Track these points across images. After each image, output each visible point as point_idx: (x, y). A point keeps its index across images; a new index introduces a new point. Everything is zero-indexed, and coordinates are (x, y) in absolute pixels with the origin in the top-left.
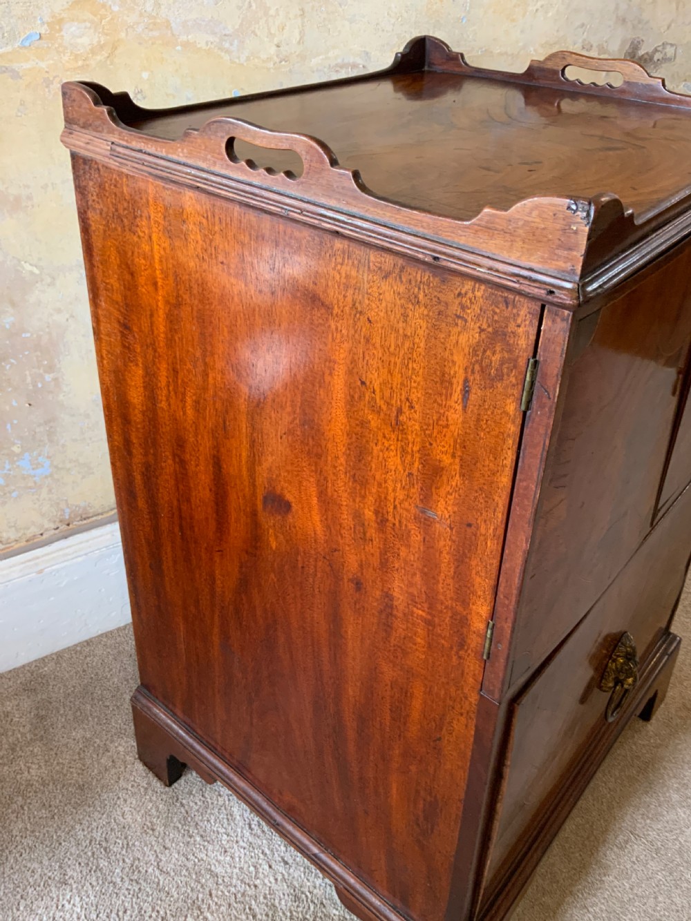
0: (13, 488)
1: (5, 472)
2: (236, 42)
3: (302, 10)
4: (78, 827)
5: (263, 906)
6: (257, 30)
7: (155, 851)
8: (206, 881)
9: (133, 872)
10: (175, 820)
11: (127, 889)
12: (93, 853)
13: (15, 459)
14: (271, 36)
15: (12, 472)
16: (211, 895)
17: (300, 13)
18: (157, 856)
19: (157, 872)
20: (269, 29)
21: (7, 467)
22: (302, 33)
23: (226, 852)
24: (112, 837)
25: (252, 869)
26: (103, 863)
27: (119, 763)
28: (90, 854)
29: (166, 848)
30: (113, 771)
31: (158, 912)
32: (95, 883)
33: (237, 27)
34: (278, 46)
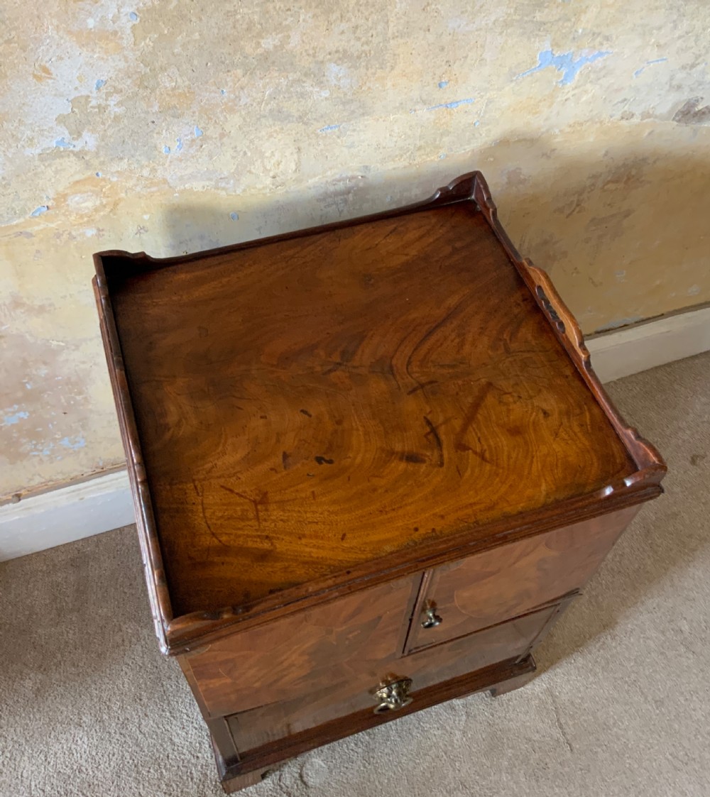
0: (57, 455)
2: (232, 182)
3: (299, 148)
4: (93, 686)
5: (199, 773)
6: (252, 169)
7: (139, 716)
8: (167, 746)
9: (123, 728)
10: (156, 696)
11: (117, 740)
12: (100, 708)
15: (55, 448)
16: (168, 757)
17: (296, 150)
18: (140, 720)
19: (138, 732)
23: (184, 728)
24: (113, 700)
25: (198, 745)
26: (105, 717)
27: (126, 642)
28: (98, 708)
29: (146, 715)
30: (122, 648)
31: (133, 760)
32: (98, 730)
33: (232, 171)
34: (274, 177)
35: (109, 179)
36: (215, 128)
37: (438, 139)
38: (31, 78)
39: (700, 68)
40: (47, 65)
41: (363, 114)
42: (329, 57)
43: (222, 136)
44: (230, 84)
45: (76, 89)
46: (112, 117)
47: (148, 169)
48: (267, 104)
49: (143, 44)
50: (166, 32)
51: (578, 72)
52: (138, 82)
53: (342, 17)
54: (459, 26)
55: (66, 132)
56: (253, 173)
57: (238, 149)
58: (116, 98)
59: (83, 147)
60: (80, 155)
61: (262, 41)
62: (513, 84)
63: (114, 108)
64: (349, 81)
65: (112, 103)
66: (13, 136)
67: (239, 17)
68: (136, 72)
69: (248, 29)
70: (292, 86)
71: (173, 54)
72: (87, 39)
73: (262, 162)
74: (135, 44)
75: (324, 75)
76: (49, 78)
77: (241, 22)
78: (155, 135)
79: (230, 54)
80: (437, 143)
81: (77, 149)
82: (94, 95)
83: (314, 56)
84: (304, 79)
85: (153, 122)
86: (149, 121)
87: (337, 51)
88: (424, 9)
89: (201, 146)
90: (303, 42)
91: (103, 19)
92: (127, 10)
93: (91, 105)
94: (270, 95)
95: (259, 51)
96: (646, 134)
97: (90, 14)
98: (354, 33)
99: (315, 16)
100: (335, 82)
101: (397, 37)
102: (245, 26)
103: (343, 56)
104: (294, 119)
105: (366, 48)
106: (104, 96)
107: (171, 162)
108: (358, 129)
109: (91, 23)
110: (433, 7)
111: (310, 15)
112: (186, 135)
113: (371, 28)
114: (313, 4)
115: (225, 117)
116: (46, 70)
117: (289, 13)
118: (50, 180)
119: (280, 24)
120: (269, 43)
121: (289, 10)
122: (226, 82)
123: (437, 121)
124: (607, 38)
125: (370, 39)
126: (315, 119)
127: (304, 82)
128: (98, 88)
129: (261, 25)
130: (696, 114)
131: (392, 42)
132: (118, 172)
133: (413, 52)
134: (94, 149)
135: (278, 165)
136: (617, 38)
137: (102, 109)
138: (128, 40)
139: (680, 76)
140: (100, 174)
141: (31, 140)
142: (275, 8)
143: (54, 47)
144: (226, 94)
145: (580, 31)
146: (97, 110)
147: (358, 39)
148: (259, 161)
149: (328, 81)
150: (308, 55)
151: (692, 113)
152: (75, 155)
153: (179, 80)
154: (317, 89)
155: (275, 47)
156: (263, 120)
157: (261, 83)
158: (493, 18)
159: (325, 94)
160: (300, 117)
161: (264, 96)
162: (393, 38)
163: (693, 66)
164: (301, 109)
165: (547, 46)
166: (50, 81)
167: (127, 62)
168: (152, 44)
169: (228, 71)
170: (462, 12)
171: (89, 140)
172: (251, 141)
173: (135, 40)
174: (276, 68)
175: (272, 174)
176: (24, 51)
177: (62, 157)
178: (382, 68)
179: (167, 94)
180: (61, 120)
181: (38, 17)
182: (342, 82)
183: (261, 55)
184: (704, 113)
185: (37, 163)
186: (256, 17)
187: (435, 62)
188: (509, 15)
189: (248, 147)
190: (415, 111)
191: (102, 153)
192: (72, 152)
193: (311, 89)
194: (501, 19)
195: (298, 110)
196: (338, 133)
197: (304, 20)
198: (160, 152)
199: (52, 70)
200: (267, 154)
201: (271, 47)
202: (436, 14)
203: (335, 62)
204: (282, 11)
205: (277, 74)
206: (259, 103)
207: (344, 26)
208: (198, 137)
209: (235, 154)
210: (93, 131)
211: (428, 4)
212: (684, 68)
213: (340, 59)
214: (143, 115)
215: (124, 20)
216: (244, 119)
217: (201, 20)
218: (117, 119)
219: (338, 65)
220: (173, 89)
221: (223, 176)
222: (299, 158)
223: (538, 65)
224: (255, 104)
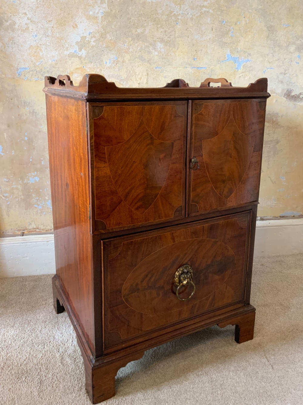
0: (44, 211)
1: (42, 205)
2: (125, 82)
3: (148, 74)
6: (132, 79)
13: (46, 201)
14: (136, 80)
15: (44, 205)
17: (147, 74)
20: (136, 79)
21: (43, 203)
22: (147, 80)
33: (125, 77)
34: (139, 84)
35: (87, 70)
36: (121, 58)
37: (195, 82)
38: (72, 27)
39: (288, 75)
40: (77, 24)
41: (169, 65)
42: (157, 39)
43: (123, 62)
44: (127, 42)
45: (83, 33)
46: (92, 45)
47: (99, 69)
48: (138, 53)
49: (104, 23)
50: (110, 20)
51: (242, 66)
52: (101, 35)
53: (161, 26)
54: (198, 38)
55: (78, 48)
56: (132, 80)
57: (128, 69)
58: (93, 39)
59: (81, 55)
60: (80, 58)
61: (138, 30)
62: (219, 65)
63: (93, 43)
64: (164, 50)
65: (92, 41)
66: (63, 46)
67: (131, 20)
68: (101, 31)
69: (134, 25)
70: (146, 48)
71: (112, 28)
72: (89, 17)
73: (135, 76)
74: (101, 22)
75: (156, 46)
76: (76, 28)
77: (132, 22)
78: (103, 56)
79: (128, 32)
80: (195, 84)
81: (79, 55)
82: (88, 36)
83: (153, 38)
84: (150, 46)
85: (103, 51)
86: (102, 50)
87: (160, 38)
88: (186, 30)
89: (116, 64)
90: (150, 32)
91: (94, 12)
92: (101, 11)
93: (86, 40)
94: (139, 50)
95: (137, 33)
96: (275, 101)
97: (91, 10)
98: (165, 33)
99: (153, 25)
100: (159, 50)
101: (179, 37)
102: (133, 24)
103: (162, 41)
104: (146, 61)
105: (169, 39)
106: (90, 38)
107: (106, 68)
108: (167, 71)
109: (91, 13)
110: (189, 29)
111: (152, 24)
112: (112, 58)
113: (170, 32)
114: (153, 21)
115: (125, 54)
116: (76, 25)
117: (146, 22)
118: (69, 65)
119: (143, 25)
120: (139, 31)
121: (146, 21)
122: (126, 42)
123: (194, 74)
124: (250, 54)
125: (170, 36)
126: (153, 63)
127: (150, 47)
128: (89, 35)
129: (138, 24)
130: (293, 97)
131: (177, 39)
132: (90, 68)
133: (184, 44)
134: (84, 57)
135: (141, 79)
136: (253, 55)
137: (89, 42)
138: (100, 20)
139: (281, 77)
140: (84, 67)
141: (67, 48)
142: (142, 19)
143: (80, 19)
144: (126, 46)
145: (239, 49)
146: (87, 42)
147: (167, 35)
148: (134, 76)
149: (157, 48)
150: (151, 37)
151: (291, 96)
152: (78, 57)
153: (112, 38)
154: (154, 51)
155: (141, 32)
156: (136, 59)
157: (136, 45)
158: (209, 37)
159: (156, 53)
160: (148, 61)
161: (137, 49)
162: (177, 38)
163: (285, 74)
164: (149, 58)
165: (229, 52)
166: (77, 29)
167: (98, 27)
168: (106, 23)
169: (127, 38)
170: (198, 33)
171: (83, 53)
172: (132, 67)
173: (102, 21)
174: (141, 40)
175: (138, 82)
176: (72, 18)
177: (75, 57)
178: (174, 48)
179: (109, 42)
180: (77, 43)
181: (78, 8)
182: (162, 50)
183: (137, 34)
184: (295, 97)
185: (67, 57)
186: (136, 21)
187: (191, 49)
188: (214, 37)
189: (131, 69)
190: (186, 67)
191: (86, 59)
192: (78, 56)
193: (152, 50)
194: (212, 38)
195: (148, 58)
196: (161, 71)
197: (150, 25)
198: (103, 63)
199: (78, 26)
200: (137, 74)
201: (140, 32)
202: (190, 32)
203: (159, 42)
204: (144, 21)
205: (141, 42)
206: (136, 52)
207: (162, 30)
208: (116, 60)
209: (127, 71)
210: (85, 50)
211: (187, 28)
212: (281, 73)
213: (161, 41)
214: (100, 47)
215: (100, 14)
216: (131, 57)
217: (120, 18)
218: (93, 47)
219: (160, 43)
220: (110, 40)
221: (122, 79)
222: (148, 77)
223: (227, 59)
224: (134, 52)
